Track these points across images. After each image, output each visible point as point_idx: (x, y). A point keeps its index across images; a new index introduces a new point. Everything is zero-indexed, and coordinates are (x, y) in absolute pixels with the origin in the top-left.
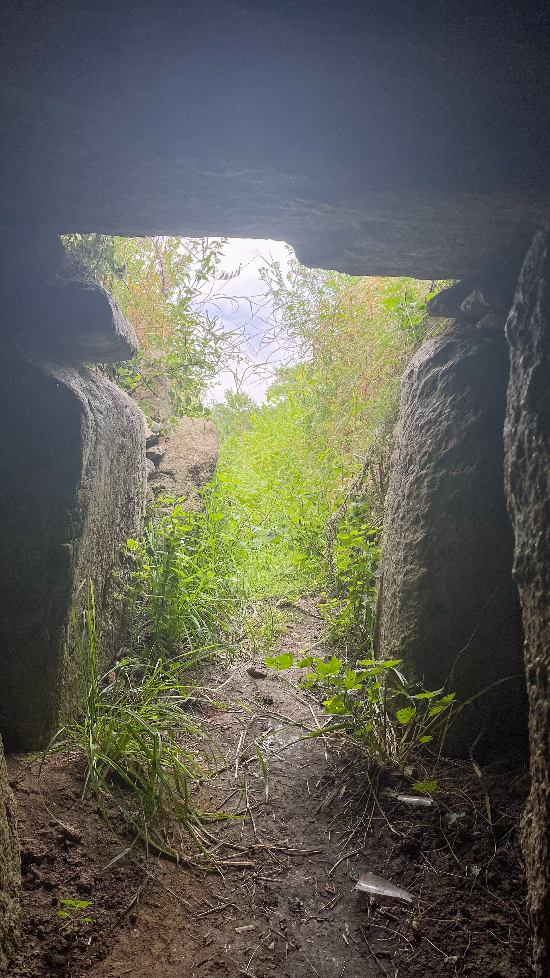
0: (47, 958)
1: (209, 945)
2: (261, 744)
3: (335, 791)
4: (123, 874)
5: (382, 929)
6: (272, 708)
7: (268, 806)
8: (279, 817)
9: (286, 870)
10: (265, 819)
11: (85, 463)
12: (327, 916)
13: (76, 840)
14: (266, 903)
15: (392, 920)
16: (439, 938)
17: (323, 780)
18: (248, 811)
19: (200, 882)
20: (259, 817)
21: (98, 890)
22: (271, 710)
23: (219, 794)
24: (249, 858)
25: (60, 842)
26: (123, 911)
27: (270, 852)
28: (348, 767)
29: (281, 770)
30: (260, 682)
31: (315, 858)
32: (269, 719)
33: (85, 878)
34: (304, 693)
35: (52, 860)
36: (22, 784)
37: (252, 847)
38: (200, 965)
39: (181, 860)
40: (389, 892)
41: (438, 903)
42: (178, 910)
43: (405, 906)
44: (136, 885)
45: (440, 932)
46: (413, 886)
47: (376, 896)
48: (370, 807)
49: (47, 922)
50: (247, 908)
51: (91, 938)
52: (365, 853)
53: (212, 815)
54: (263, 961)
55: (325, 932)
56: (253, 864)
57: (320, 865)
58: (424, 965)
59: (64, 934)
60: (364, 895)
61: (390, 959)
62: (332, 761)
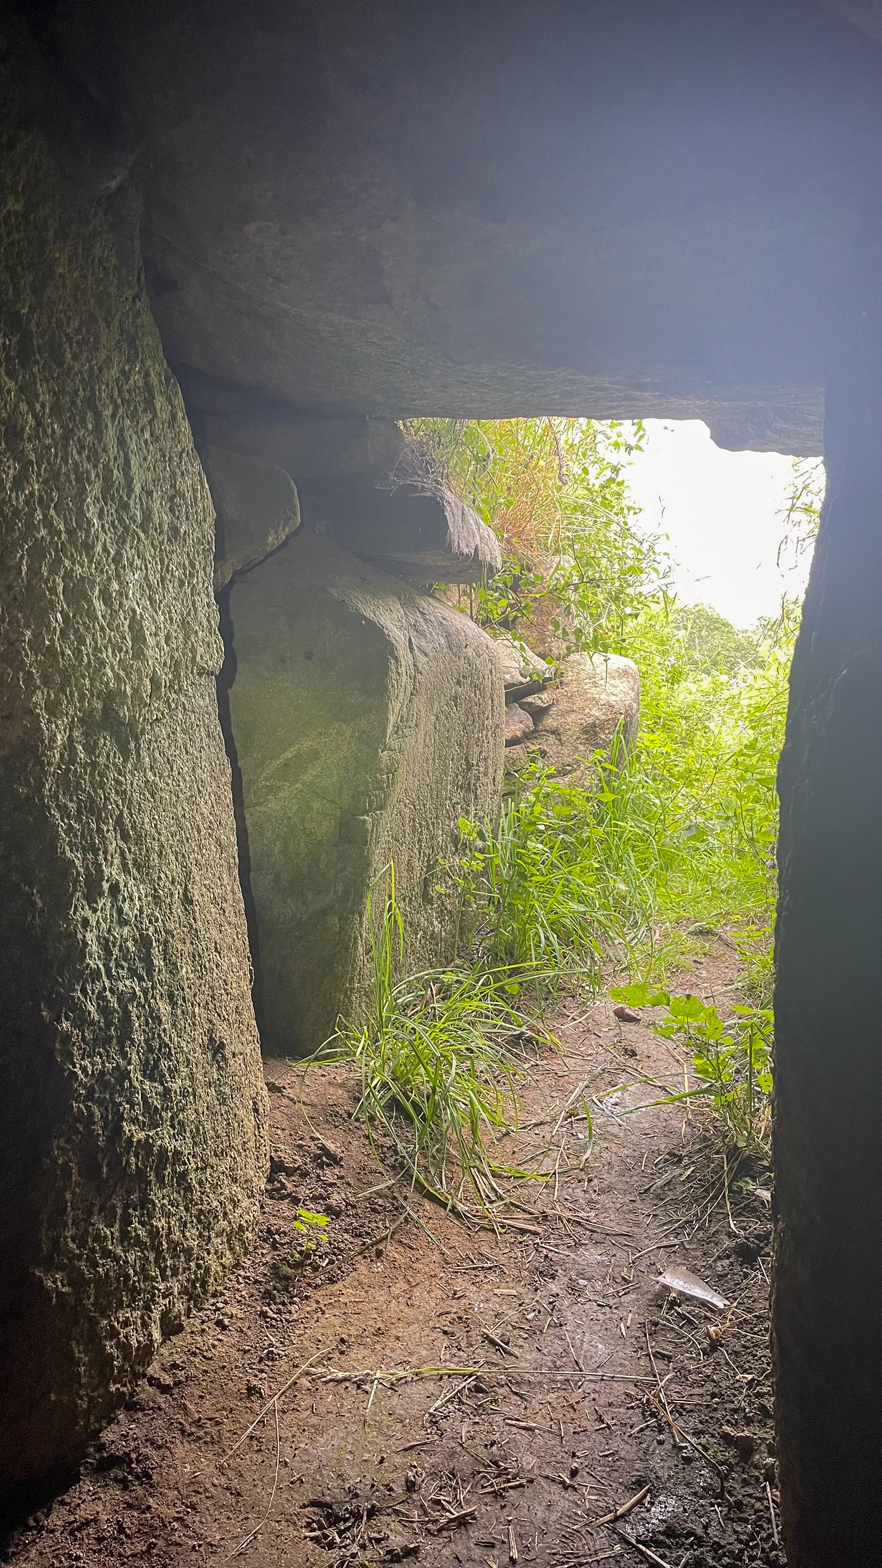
0: (274, 1267)
1: (459, 1298)
2: (601, 1102)
3: (678, 1171)
4: (380, 1206)
5: (673, 1329)
6: (633, 1062)
7: (583, 1173)
8: (592, 1187)
9: (578, 1244)
10: (574, 1186)
11: (392, 719)
12: (611, 1302)
13: (335, 1160)
14: (541, 1272)
15: (690, 1322)
16: (739, 1353)
17: (667, 1157)
18: (554, 1173)
19: (469, 1235)
20: (566, 1182)
21: (348, 1216)
22: (632, 1062)
23: (527, 1149)
24: (538, 1223)
25: (317, 1157)
26: (370, 1242)
27: (565, 1221)
28: (706, 1147)
29: (616, 1136)
30: (627, 1027)
31: (621, 1240)
32: (624, 1074)
33: (336, 1199)
34: (684, 1049)
35: (305, 1175)
36: (290, 1090)
37: (544, 1212)
38: (441, 1314)
39: (454, 1207)
40: (700, 1292)
41: (755, 1316)
42: (436, 1257)
43: (712, 1311)
44: (393, 1221)
45: (744, 1346)
46: (733, 1292)
47: (681, 1293)
48: (715, 1197)
49: (285, 1233)
50: (516, 1272)
51: (327, 1260)
52: (687, 1247)
53: (507, 1169)
54: (514, 1328)
55: (601, 1317)
56: (539, 1230)
57: (624, 1248)
58: (708, 1376)
59: (299, 1249)
60: (666, 1288)
61: (670, 1362)
62: (689, 1137)
